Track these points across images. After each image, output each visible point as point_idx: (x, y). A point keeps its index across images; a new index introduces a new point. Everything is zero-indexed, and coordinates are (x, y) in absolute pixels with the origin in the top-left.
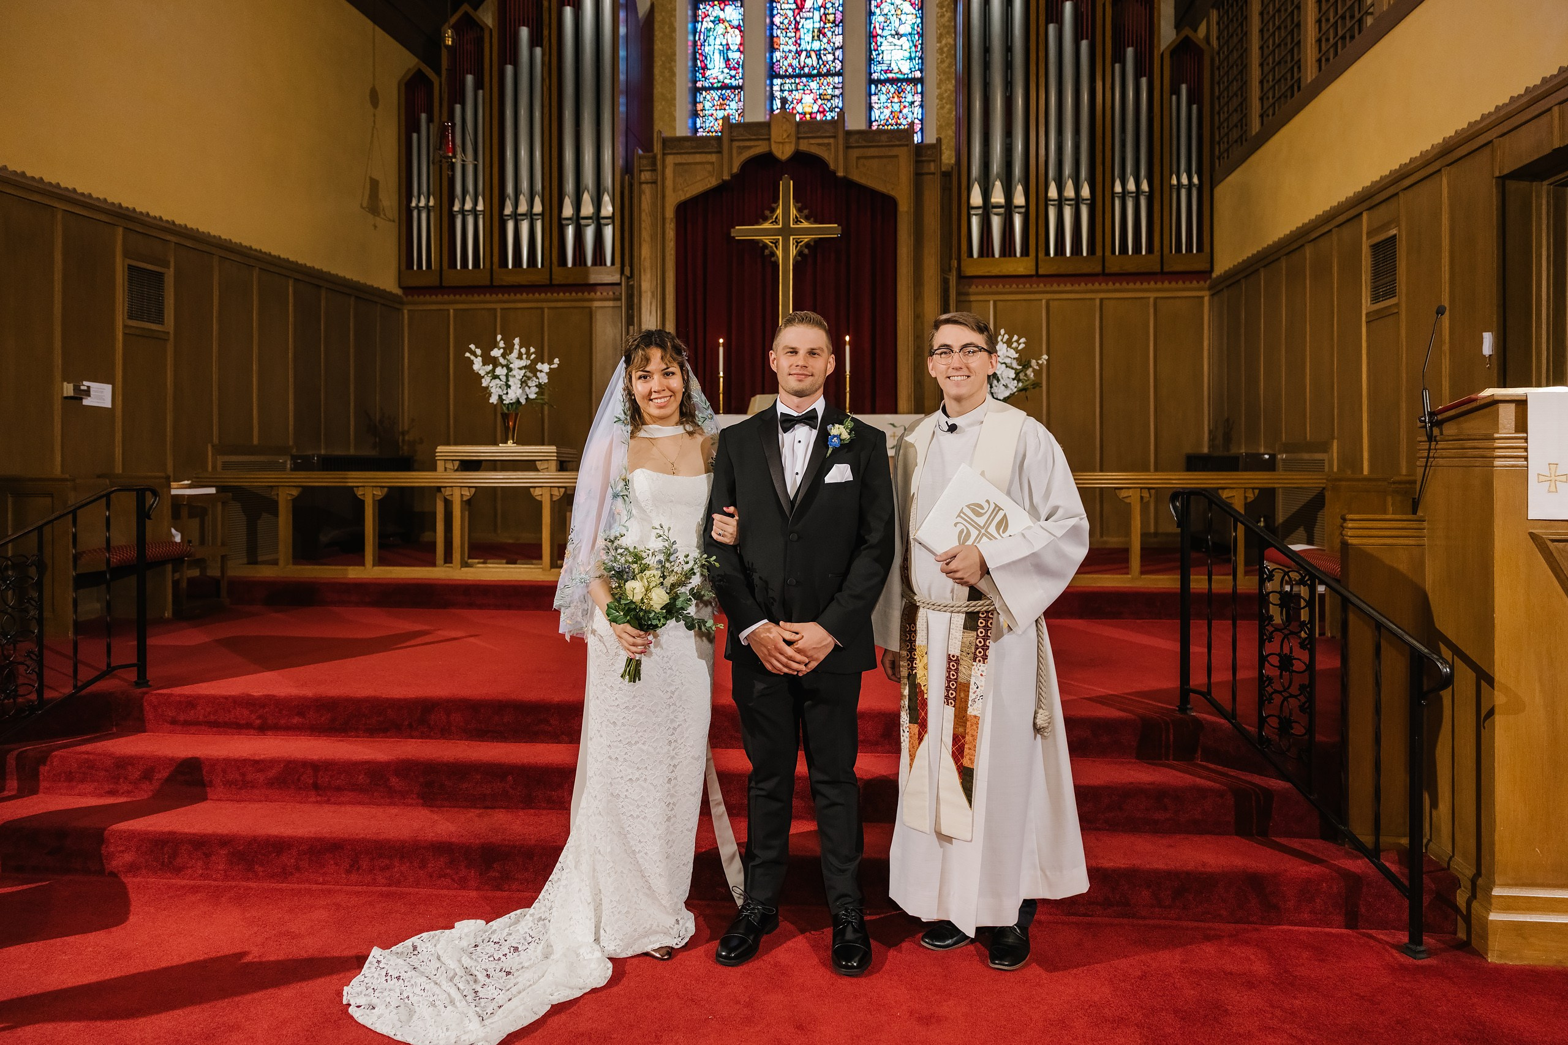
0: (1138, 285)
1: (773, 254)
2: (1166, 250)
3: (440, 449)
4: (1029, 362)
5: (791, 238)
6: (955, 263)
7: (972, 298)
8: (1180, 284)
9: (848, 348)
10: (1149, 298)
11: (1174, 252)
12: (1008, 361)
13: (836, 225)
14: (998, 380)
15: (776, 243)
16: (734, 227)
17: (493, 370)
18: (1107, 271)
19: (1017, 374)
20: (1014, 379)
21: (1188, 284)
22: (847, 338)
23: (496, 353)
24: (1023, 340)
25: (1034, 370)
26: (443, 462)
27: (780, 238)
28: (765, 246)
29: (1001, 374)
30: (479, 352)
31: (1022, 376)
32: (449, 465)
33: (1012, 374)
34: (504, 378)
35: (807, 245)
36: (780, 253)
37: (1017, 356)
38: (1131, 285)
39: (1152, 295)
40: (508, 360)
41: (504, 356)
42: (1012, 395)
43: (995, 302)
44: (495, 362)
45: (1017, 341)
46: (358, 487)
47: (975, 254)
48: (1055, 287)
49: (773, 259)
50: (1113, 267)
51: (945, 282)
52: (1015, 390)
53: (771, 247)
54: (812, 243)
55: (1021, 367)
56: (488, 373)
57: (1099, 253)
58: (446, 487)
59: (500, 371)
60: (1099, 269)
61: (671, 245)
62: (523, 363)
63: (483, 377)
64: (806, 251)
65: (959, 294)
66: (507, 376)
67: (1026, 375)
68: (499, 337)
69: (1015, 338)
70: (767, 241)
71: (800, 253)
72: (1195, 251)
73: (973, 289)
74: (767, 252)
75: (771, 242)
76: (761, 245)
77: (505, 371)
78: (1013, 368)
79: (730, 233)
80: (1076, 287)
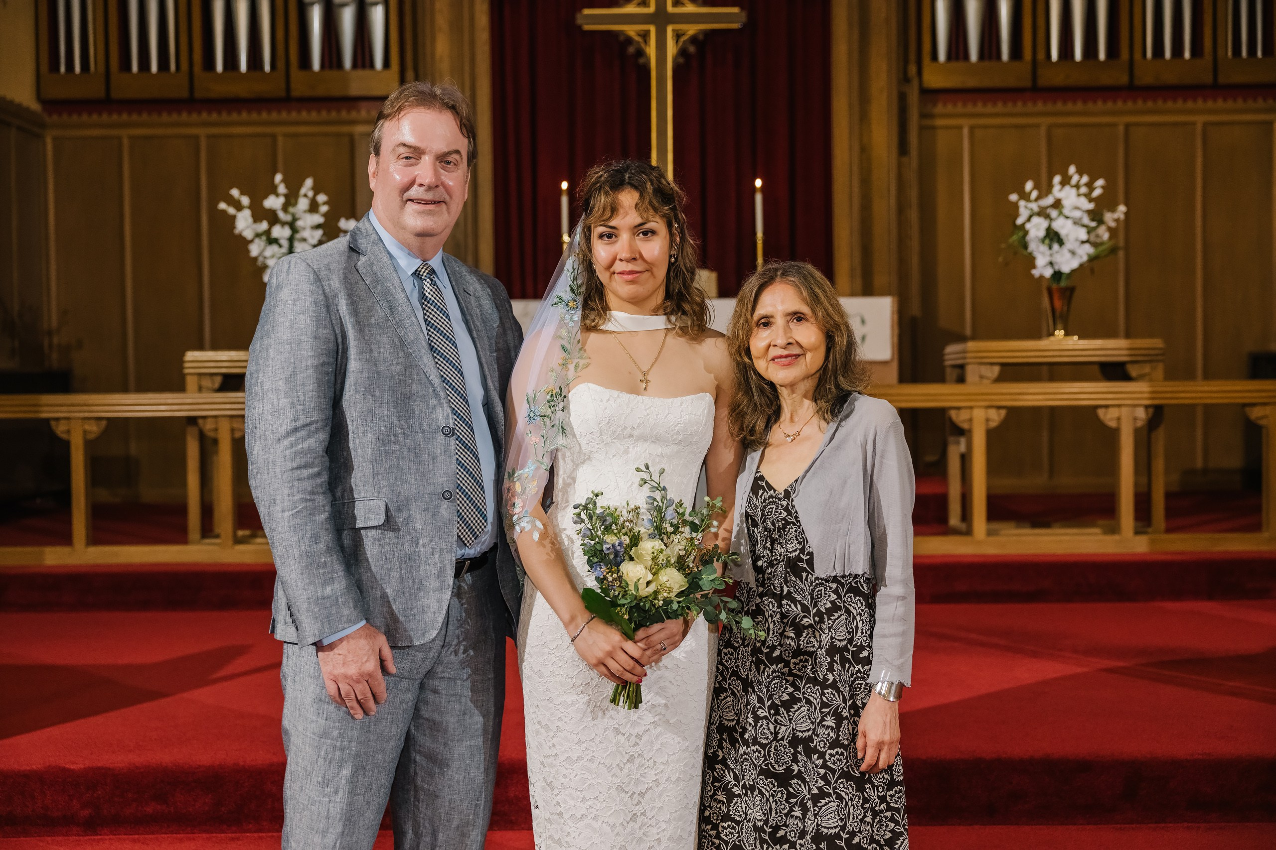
0: (1180, 104)
1: (640, 53)
2: (1220, 52)
3: (191, 355)
4: (1102, 215)
5: (670, 29)
6: (912, 69)
7: (939, 122)
8: (1240, 103)
9: (759, 198)
10: (1194, 124)
11: (1230, 54)
12: (1077, 214)
13: (736, 10)
14: (1061, 242)
15: (645, 35)
16: (580, 10)
17: (268, 233)
18: (1137, 82)
19: (1089, 233)
20: (1083, 242)
21: (1251, 104)
22: (758, 183)
23: (273, 202)
24: (1100, 182)
25: (1110, 229)
26: (195, 378)
27: (652, 29)
28: (629, 41)
29: (1067, 235)
30: (245, 201)
31: (1093, 239)
32: (206, 383)
33: (1083, 234)
34: (285, 243)
35: (694, 40)
36: (651, 51)
37: (1091, 206)
38: (1170, 104)
39: (1200, 120)
40: (293, 215)
41: (285, 208)
42: (1081, 266)
43: (972, 129)
44: (273, 218)
45: (1090, 186)
46: (57, 419)
47: (942, 56)
48: (1059, 106)
49: (642, 61)
50: (1145, 77)
51: (902, 98)
52: (1085, 258)
53: (638, 42)
54: (701, 37)
55: (1094, 224)
56: (258, 235)
57: (1125, 54)
58: (205, 417)
59: (278, 232)
60: (1124, 79)
61: (483, 36)
62: (318, 219)
63: (252, 241)
64: (692, 49)
65: (923, 116)
66: (291, 240)
67: (1097, 236)
68: (278, 178)
69: (1085, 179)
70: (632, 34)
71: (682, 53)
72: (1259, 54)
73: (939, 109)
74: (631, 50)
75: (639, 35)
76: (622, 38)
77: (286, 232)
78: (1084, 226)
79: (574, 18)
80: (1090, 106)
